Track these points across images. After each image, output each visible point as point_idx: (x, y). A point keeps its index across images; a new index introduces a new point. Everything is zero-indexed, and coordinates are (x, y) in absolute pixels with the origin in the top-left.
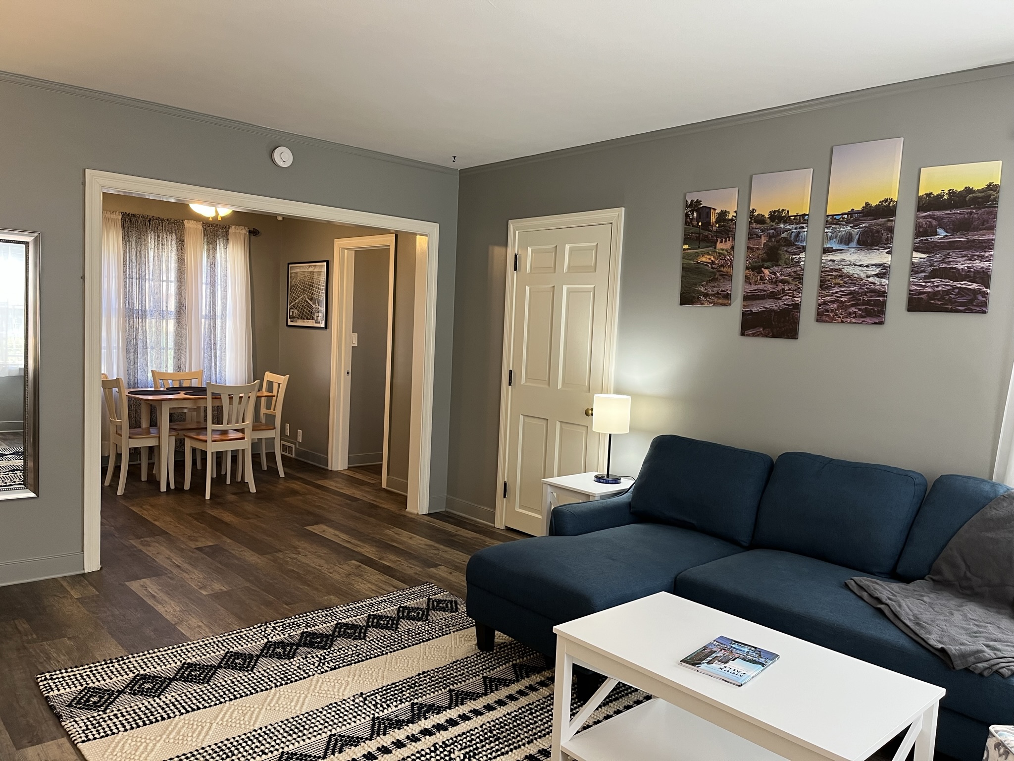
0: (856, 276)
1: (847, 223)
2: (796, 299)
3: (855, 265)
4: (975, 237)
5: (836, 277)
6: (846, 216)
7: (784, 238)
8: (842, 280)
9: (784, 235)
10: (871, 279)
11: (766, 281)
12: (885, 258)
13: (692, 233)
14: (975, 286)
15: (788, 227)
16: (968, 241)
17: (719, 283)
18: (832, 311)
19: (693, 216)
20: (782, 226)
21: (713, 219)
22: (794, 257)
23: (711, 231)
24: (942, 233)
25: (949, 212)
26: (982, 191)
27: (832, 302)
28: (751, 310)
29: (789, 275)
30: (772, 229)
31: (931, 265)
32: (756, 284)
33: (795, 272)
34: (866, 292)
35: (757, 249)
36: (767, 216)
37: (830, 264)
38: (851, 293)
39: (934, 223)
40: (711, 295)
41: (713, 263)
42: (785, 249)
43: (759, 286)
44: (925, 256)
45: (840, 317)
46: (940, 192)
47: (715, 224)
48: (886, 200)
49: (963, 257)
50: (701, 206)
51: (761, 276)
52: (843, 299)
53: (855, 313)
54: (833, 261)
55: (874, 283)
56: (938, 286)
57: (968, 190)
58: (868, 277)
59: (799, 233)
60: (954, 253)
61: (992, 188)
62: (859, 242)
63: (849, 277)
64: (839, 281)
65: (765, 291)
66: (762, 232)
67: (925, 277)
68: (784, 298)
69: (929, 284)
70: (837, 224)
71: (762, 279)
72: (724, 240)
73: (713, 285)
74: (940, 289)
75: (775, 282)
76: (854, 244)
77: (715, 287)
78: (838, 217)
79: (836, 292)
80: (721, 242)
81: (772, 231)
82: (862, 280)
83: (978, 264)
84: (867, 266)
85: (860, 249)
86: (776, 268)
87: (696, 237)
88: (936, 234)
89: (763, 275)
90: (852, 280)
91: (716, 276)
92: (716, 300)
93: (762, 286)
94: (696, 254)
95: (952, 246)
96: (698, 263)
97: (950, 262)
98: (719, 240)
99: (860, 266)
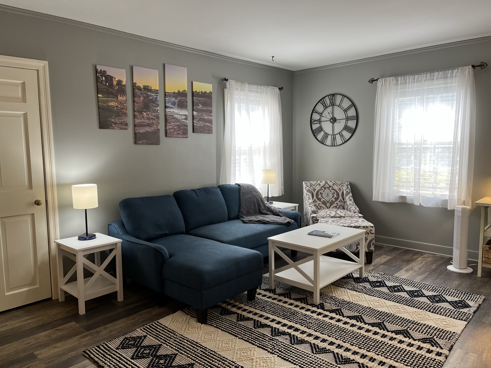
0: (178, 119)
1: (174, 97)
2: (158, 127)
3: (178, 114)
4: (208, 109)
5: (172, 118)
6: (172, 94)
7: (151, 99)
8: (174, 120)
9: (150, 98)
10: (183, 120)
11: (145, 118)
12: (186, 113)
13: (103, 88)
14: (209, 125)
15: (152, 94)
16: (207, 110)
17: (122, 118)
18: (172, 132)
19: (102, 79)
20: (149, 93)
21: (115, 83)
22: (156, 108)
23: (114, 89)
24: (200, 106)
25: (201, 99)
26: (208, 93)
27: (172, 129)
28: (140, 132)
29: (154, 116)
30: (145, 94)
31: (199, 117)
32: (140, 119)
33: (157, 115)
34: (182, 125)
35: (139, 102)
36: (142, 87)
37: (169, 113)
38: (178, 125)
39: (198, 102)
40: (118, 123)
41: (117, 106)
42: (152, 104)
43: (142, 120)
44: (197, 113)
45: (175, 135)
46: (199, 91)
47: (116, 86)
48: (184, 91)
49: (206, 115)
50: (107, 74)
51: (142, 116)
52: (175, 128)
53: (179, 133)
54: (170, 112)
55: (184, 122)
56: (201, 124)
57: (205, 92)
58: (182, 119)
59: (156, 98)
60: (204, 113)
61: (211, 93)
62: (178, 105)
63: (176, 119)
64: (173, 120)
65: (145, 123)
66: (141, 94)
67: (198, 121)
68: (153, 126)
69: (199, 123)
70: (169, 96)
71: (143, 117)
72: (122, 95)
73: (119, 118)
74: (202, 125)
75: (149, 119)
76: (176, 106)
77: (120, 119)
78: (170, 94)
79: (173, 125)
80: (121, 96)
81: (145, 95)
82: (180, 120)
83: (210, 117)
84: (181, 115)
85: (178, 108)
86: (149, 113)
87: (106, 91)
88: (199, 106)
89: (143, 115)
90: (177, 120)
91: (120, 114)
92: (121, 126)
93: (143, 120)
94: (107, 101)
95: (203, 111)
96: (109, 106)
97: (203, 116)
98: (119, 95)
99: (179, 115)
